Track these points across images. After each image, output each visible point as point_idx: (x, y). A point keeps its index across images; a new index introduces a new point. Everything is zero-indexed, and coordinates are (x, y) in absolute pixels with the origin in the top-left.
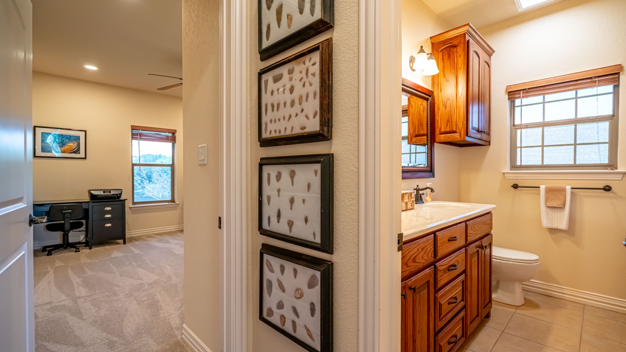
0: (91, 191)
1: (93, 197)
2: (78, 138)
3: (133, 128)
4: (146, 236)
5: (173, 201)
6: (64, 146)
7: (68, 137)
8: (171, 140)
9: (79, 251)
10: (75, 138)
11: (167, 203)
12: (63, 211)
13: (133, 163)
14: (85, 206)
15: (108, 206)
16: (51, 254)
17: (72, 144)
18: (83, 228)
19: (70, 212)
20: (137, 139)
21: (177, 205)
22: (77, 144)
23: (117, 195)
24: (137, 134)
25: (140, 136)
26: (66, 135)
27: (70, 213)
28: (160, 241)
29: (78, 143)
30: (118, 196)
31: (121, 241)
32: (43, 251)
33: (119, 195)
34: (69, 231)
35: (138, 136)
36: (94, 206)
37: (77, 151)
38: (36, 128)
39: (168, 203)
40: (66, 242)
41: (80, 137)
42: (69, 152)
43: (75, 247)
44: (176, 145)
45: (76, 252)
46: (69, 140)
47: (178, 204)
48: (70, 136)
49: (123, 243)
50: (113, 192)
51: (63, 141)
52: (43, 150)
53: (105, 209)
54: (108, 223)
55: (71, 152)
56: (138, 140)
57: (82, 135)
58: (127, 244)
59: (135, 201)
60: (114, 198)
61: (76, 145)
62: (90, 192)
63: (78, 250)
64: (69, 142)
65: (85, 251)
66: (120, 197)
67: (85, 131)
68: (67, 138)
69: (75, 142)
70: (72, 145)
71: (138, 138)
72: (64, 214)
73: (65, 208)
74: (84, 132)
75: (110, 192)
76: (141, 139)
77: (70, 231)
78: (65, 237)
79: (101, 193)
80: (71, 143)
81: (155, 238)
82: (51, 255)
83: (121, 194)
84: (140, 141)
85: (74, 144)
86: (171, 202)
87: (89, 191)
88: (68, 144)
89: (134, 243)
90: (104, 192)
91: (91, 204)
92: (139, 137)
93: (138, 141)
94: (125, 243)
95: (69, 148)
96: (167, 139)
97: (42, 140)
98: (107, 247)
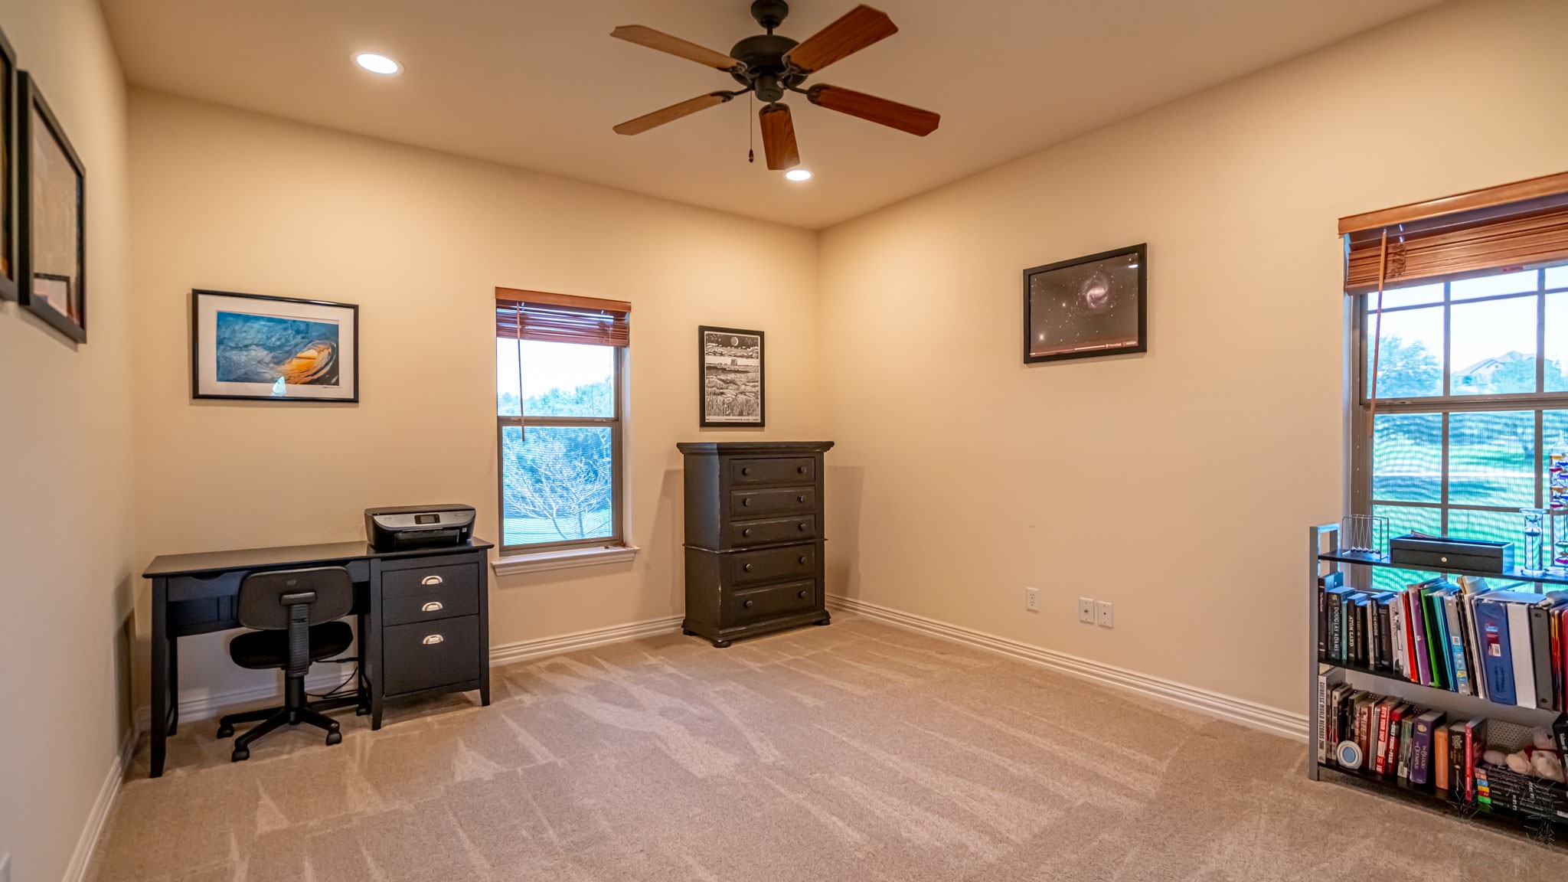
0: (376, 518)
1: (384, 540)
2: (331, 332)
3: (501, 298)
4: (543, 664)
5: (618, 540)
6: (288, 358)
7: (301, 329)
8: (614, 336)
9: (339, 741)
10: (323, 330)
11: (601, 550)
12: (286, 596)
13: (499, 415)
14: (358, 574)
15: (431, 570)
16: (244, 754)
17: (311, 353)
18: (352, 651)
19: (307, 598)
20: (511, 333)
21: (633, 555)
22: (330, 350)
23: (460, 528)
24: (511, 319)
25: (521, 324)
26: (294, 321)
27: (308, 602)
28: (601, 691)
29: (333, 347)
30: (463, 534)
31: (475, 695)
32: (221, 735)
33: (465, 530)
34: (305, 669)
35: (516, 323)
36: (387, 571)
37: (330, 376)
38: (200, 297)
39: (607, 548)
40: (295, 704)
41: (338, 326)
42: (303, 381)
43: (325, 723)
44: (628, 353)
45: (329, 743)
46: (303, 338)
47: (635, 552)
48: (307, 324)
49: (480, 703)
50: (446, 520)
51: (287, 341)
52: (225, 373)
53: (423, 582)
54: (434, 632)
55: (310, 378)
56: (516, 337)
57: (344, 319)
58: (493, 706)
59: (506, 544)
60: (449, 542)
61: (325, 354)
62: (374, 522)
63: (335, 736)
64: (305, 346)
65: (360, 737)
66: (467, 535)
67: (355, 308)
68: (298, 332)
69: (322, 347)
70: (315, 355)
71: (514, 331)
72: (289, 606)
73: (292, 583)
74: (352, 311)
75: (437, 519)
76: (525, 334)
77: (310, 664)
78: (294, 685)
79: (408, 523)
80: (309, 349)
81: (580, 677)
82: (246, 758)
83: (470, 526)
84: (521, 340)
85: (319, 352)
86: (615, 545)
87: (370, 516)
88: (301, 351)
89: (517, 698)
90: (418, 520)
91: (376, 564)
92: (518, 327)
93: (517, 340)
94: (486, 702)
95: (303, 366)
96: (600, 335)
97: (218, 336)
98: (429, 719)
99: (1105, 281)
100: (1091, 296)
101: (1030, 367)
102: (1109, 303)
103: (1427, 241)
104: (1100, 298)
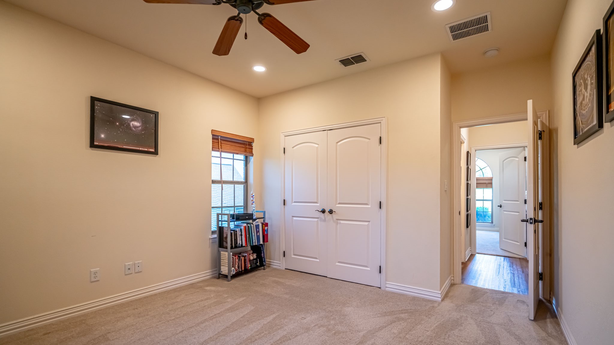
99: (140, 120)
100: (132, 124)
101: (92, 150)
102: (142, 130)
103: (225, 142)
104: (138, 127)
